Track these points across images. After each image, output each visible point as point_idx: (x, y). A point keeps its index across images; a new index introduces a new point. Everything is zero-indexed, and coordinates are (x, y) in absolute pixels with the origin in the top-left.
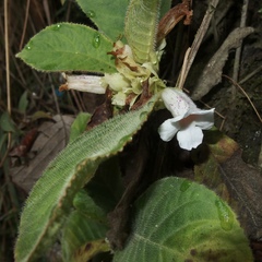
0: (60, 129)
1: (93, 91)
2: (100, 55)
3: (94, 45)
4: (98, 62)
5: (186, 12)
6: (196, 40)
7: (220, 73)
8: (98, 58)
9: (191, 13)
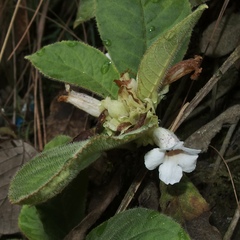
0: (19, 155)
1: (88, 111)
2: (104, 81)
3: (102, 70)
4: (101, 86)
5: (196, 68)
6: (196, 97)
7: (208, 143)
8: (102, 84)
9: (200, 70)
